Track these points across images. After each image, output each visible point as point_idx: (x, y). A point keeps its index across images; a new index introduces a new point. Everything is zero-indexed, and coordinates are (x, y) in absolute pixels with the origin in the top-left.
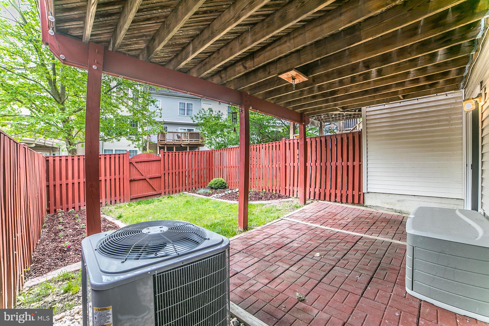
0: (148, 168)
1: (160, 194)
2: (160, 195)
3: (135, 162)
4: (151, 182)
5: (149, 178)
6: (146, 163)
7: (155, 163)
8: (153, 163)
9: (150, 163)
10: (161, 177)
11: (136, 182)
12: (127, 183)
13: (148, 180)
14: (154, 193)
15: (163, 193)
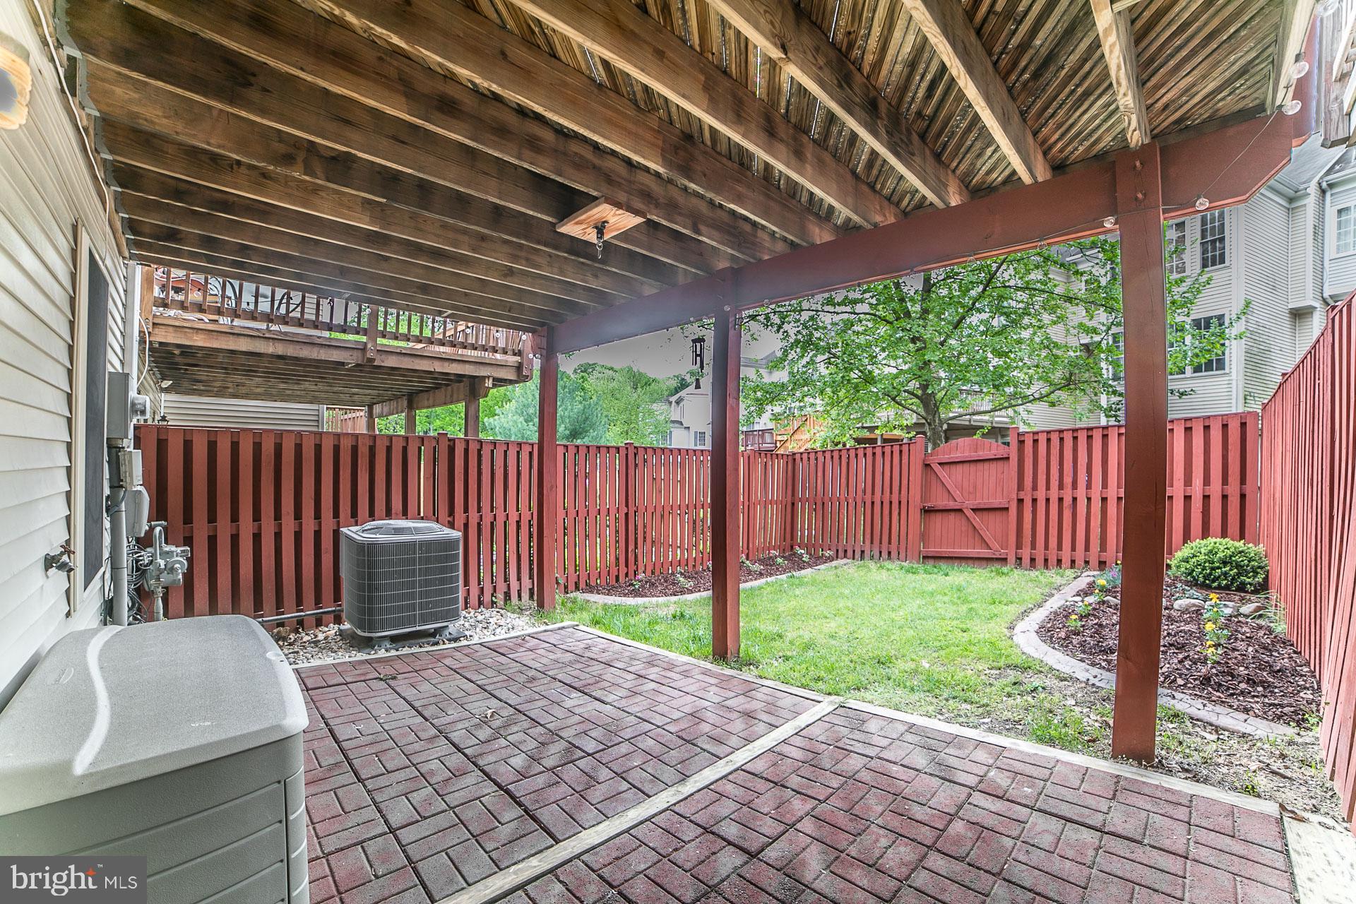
0: (972, 481)
1: (1004, 560)
2: (1004, 563)
3: (939, 464)
4: (976, 519)
5: (972, 509)
6: (966, 466)
7: (993, 465)
8: (986, 465)
9: (980, 466)
10: (1007, 509)
11: (939, 516)
12: (915, 514)
13: (969, 513)
14: (985, 552)
15: (1012, 558)
